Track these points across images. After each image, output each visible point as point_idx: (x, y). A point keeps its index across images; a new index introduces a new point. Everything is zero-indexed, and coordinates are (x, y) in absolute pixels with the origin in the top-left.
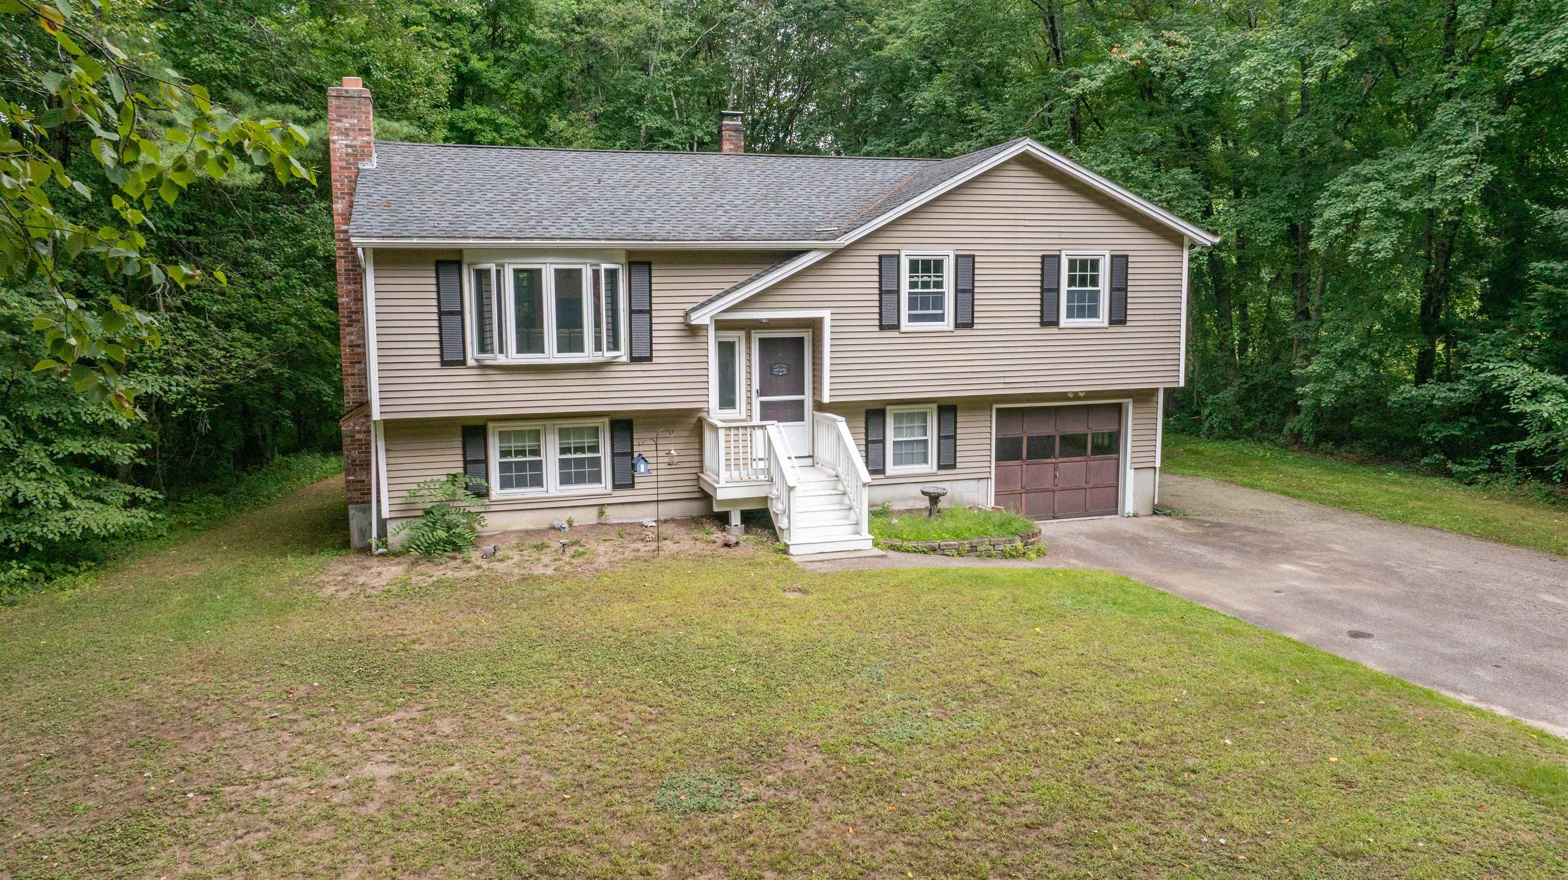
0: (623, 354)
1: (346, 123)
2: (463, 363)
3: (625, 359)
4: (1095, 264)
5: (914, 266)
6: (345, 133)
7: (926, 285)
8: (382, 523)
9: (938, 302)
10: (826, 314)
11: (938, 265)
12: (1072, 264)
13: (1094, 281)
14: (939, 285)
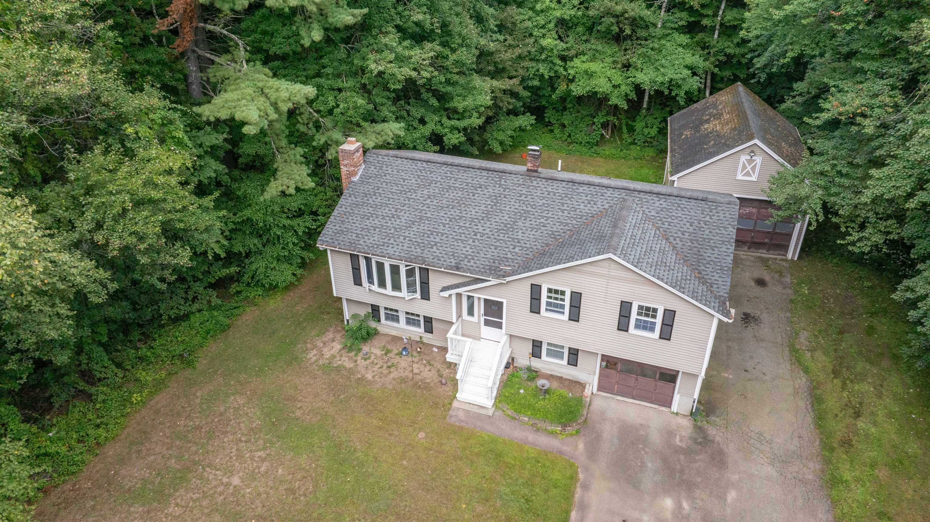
0: (418, 295)
1: (345, 162)
2: (360, 284)
3: (419, 297)
4: (655, 310)
5: (550, 290)
6: (346, 166)
7: (556, 299)
8: (348, 321)
9: (563, 307)
10: (504, 301)
11: (563, 293)
12: (640, 307)
13: (654, 317)
14: (563, 300)
